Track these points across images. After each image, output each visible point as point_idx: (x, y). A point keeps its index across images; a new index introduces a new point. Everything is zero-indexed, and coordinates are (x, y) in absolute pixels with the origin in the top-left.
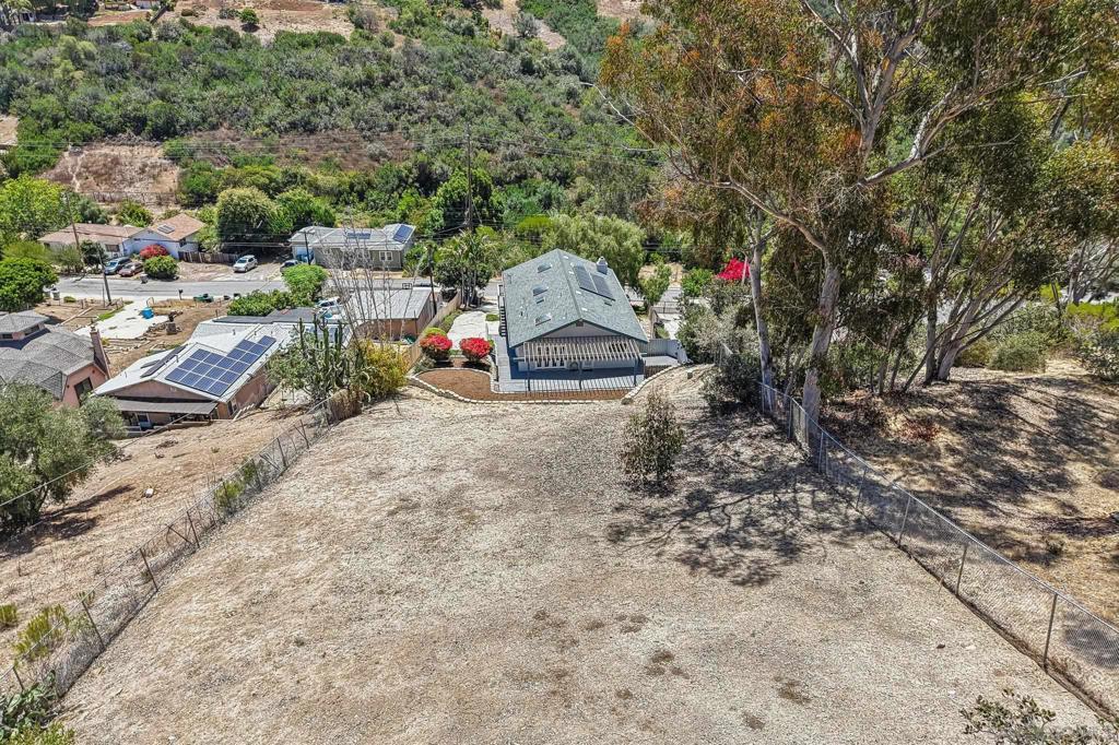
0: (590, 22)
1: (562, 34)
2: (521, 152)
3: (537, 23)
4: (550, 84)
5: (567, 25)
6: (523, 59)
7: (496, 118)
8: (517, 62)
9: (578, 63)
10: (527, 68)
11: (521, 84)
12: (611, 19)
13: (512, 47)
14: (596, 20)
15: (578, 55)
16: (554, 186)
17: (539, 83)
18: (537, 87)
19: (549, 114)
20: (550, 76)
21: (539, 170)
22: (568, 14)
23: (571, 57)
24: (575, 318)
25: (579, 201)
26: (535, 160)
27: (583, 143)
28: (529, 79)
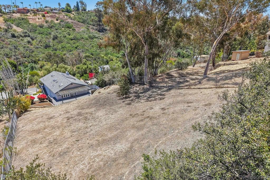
0: (28, 24)
1: (20, 27)
2: (19, 57)
3: (12, 25)
4: (21, 40)
5: (22, 25)
6: (12, 34)
7: (8, 49)
8: (10, 35)
9: (29, 34)
10: (13, 36)
11: (13, 40)
12: (34, 24)
13: (6, 31)
14: (30, 24)
15: (28, 32)
16: (33, 64)
17: (19, 40)
18: (18, 41)
19: (24, 47)
20: (21, 38)
21: (26, 61)
22: (21, 23)
23: (26, 33)
24: (71, 83)
25: (41, 67)
26: (24, 59)
27: (37, 53)
28: (15, 39)
